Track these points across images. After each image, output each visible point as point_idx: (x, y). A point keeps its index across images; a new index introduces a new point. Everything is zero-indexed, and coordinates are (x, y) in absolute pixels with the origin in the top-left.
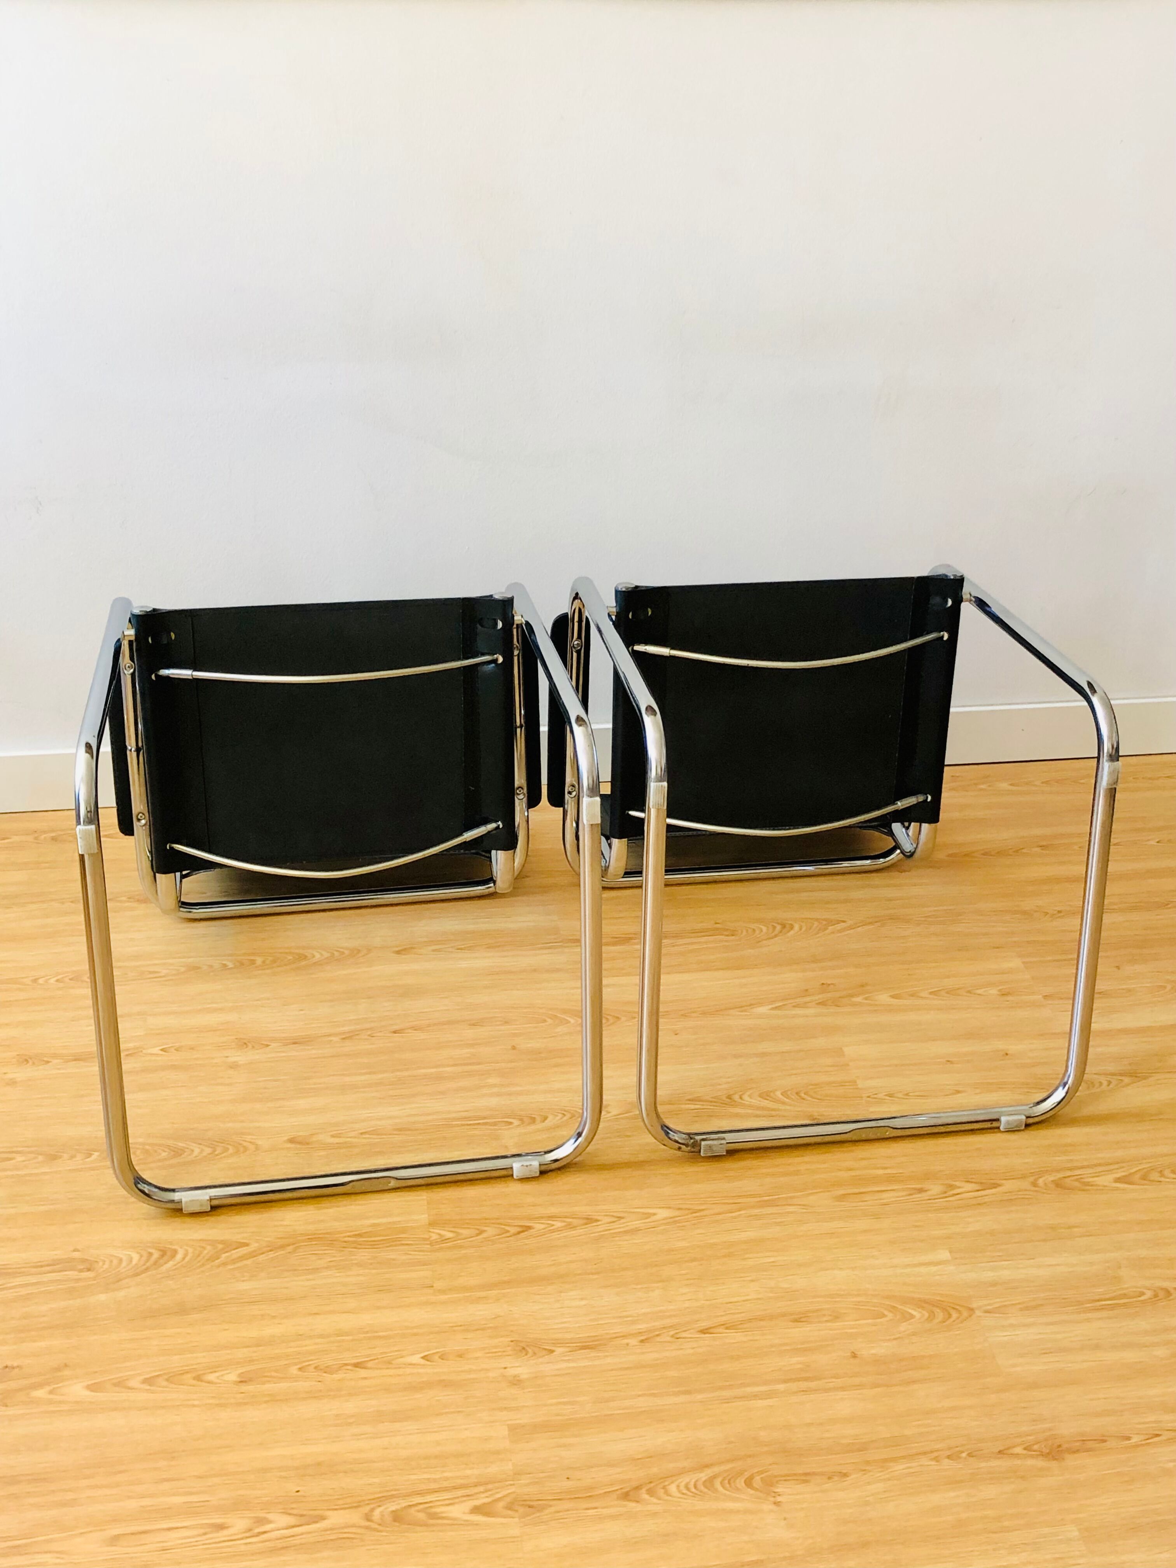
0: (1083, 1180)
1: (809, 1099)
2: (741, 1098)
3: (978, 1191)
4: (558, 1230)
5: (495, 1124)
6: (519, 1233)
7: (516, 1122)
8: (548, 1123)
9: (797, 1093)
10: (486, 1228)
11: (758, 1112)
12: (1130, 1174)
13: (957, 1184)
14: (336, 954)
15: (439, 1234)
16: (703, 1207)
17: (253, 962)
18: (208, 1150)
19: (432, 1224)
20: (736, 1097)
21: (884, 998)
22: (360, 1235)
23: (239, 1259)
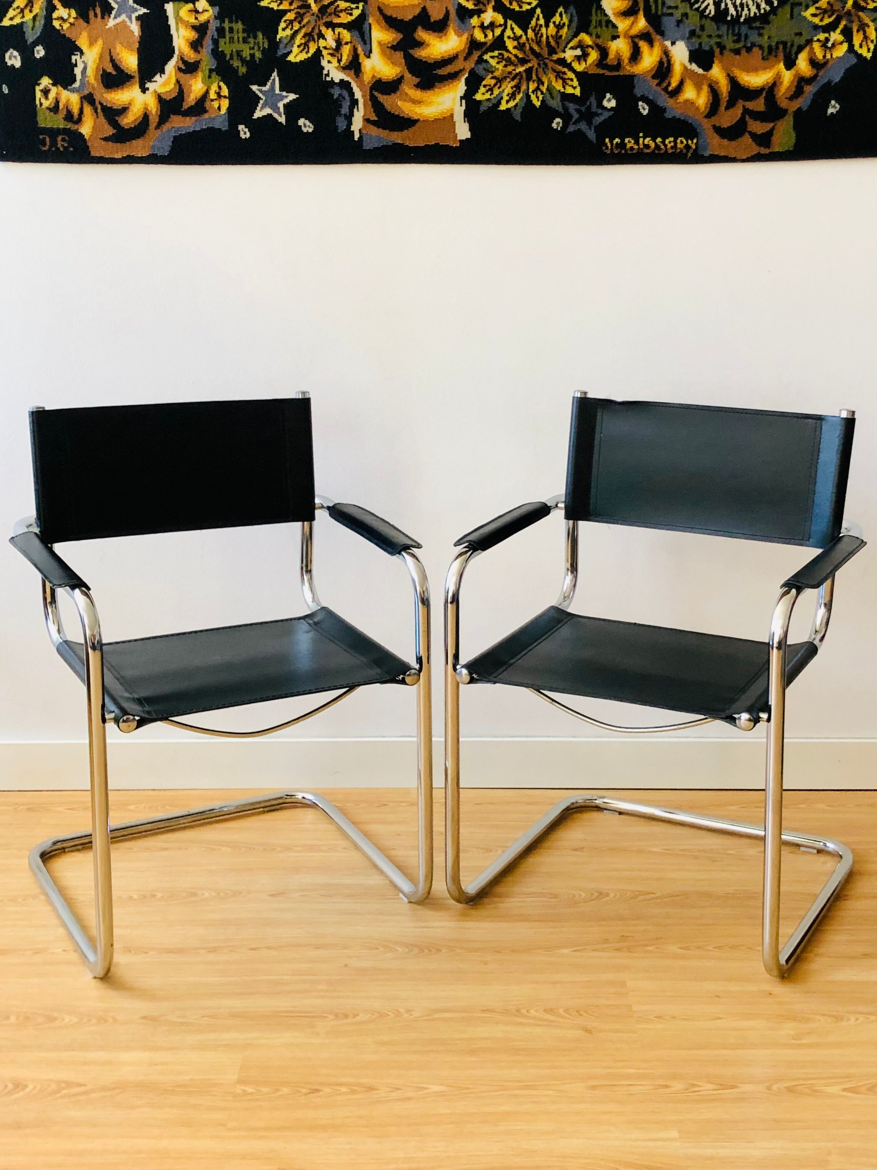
0: (813, 1088)
1: (587, 1015)
2: (528, 1012)
3: (717, 1090)
4: (345, 1093)
5: (313, 1017)
6: (310, 1093)
7: (331, 1017)
8: (358, 1019)
9: (577, 1011)
10: (281, 1088)
11: (540, 1023)
12: (858, 1086)
13: (700, 1084)
14: (222, 894)
15: (243, 1090)
16: (471, 1086)
17: (154, 896)
18: (75, 1020)
19: (240, 1082)
20: (524, 1011)
21: (674, 948)
22: (177, 1086)
23: (75, 1095)
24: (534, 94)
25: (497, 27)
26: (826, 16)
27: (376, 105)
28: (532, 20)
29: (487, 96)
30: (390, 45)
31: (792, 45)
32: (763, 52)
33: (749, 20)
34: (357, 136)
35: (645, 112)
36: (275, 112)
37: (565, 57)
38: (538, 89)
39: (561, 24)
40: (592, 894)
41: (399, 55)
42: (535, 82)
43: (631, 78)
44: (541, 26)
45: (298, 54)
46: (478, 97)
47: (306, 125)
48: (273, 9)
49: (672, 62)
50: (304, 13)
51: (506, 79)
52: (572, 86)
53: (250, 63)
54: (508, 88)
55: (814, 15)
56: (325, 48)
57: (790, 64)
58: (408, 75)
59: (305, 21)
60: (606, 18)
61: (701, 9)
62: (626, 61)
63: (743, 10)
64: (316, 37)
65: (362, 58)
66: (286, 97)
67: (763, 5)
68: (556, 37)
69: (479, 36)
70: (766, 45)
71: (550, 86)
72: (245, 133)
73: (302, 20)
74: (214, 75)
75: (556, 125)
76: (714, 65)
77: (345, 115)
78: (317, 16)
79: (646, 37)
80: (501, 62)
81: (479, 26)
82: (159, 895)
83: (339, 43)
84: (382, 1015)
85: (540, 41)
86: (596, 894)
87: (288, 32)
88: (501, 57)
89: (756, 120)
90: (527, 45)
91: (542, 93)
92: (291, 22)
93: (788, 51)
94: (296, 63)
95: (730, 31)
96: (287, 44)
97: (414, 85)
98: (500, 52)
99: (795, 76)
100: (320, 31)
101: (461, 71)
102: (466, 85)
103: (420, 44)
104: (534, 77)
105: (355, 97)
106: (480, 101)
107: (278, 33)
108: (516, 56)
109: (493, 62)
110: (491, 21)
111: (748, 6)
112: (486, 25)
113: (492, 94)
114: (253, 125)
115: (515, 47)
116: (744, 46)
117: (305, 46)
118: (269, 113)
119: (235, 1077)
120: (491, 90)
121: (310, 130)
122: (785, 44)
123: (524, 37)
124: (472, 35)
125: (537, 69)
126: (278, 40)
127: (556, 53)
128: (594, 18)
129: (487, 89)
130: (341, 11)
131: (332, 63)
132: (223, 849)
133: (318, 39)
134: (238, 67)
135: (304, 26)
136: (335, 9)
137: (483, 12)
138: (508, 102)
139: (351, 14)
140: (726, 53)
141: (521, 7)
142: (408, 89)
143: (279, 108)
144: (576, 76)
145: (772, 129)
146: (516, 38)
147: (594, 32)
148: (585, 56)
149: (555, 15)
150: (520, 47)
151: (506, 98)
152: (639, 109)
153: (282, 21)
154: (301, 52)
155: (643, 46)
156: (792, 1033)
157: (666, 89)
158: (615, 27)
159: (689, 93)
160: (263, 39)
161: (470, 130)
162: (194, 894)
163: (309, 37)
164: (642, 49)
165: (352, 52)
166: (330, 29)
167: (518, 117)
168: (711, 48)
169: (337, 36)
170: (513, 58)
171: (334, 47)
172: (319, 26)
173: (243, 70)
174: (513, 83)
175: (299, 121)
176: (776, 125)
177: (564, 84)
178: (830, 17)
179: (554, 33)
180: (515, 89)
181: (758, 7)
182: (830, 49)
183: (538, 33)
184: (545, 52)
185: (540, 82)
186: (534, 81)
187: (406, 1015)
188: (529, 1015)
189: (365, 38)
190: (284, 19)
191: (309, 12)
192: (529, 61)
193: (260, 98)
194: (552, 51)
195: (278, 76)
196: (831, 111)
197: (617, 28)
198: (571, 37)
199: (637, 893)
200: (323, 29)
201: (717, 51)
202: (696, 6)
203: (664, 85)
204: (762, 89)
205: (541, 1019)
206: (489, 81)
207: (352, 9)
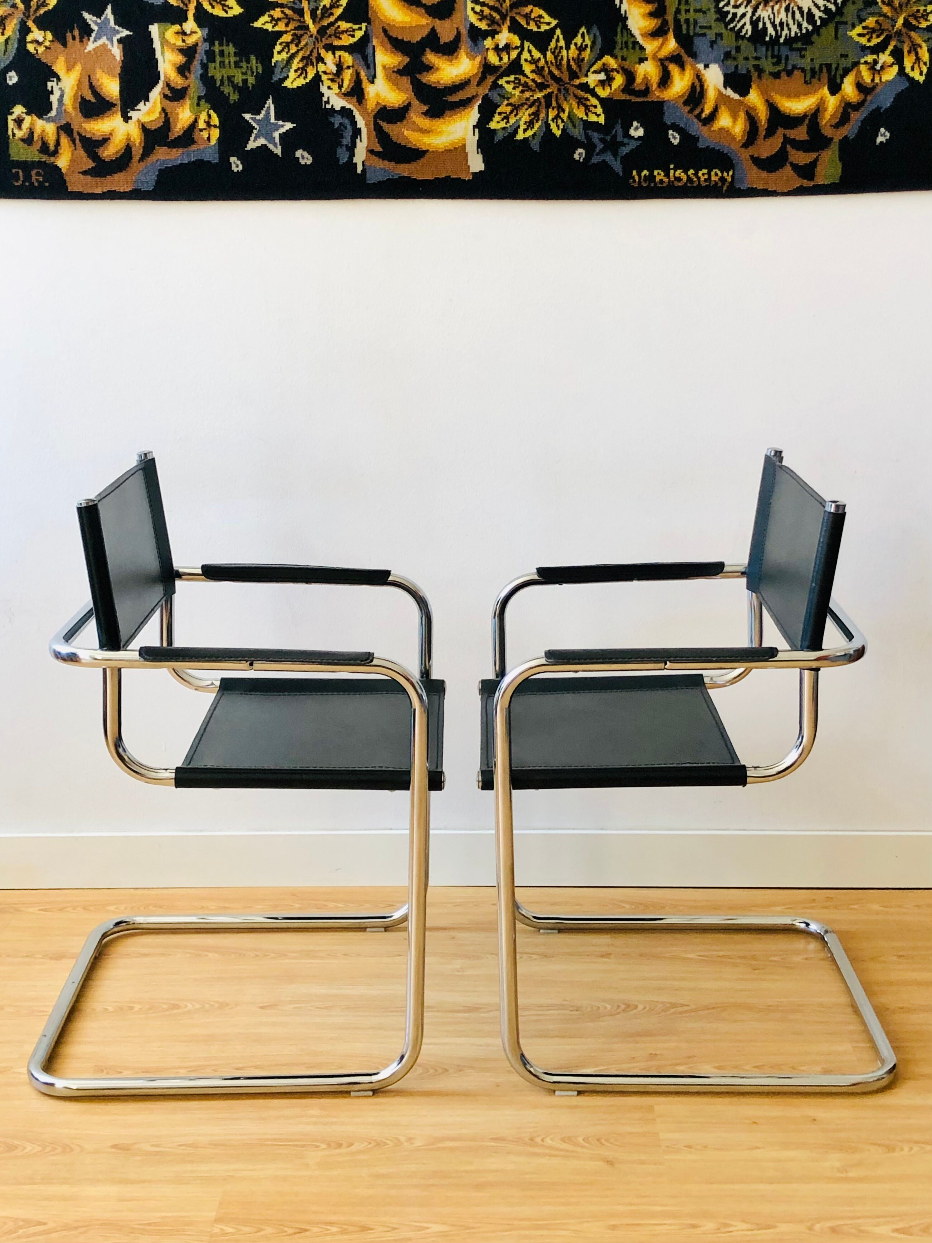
0: (860, 1228)
1: (608, 1145)
2: (543, 1140)
3: (752, 1230)
4: (333, 1234)
5: (303, 1146)
6: (295, 1233)
7: (323, 1146)
8: (353, 1148)
9: (598, 1140)
10: (264, 1227)
11: (554, 1152)
12: (911, 1227)
13: (732, 1223)
14: (207, 1006)
15: (222, 1229)
16: (475, 1225)
17: (131, 1008)
18: (39, 1149)
19: (218, 1220)
20: (538, 1140)
22: (149, 1224)
23: (34, 1234)
24: (554, 122)
25: (513, 49)
26: (874, 36)
27: (381, 135)
28: (551, 41)
29: (503, 124)
30: (396, 70)
31: (837, 69)
32: (805, 77)
33: (790, 41)
34: (360, 169)
35: (676, 142)
36: (270, 142)
37: (587, 82)
38: (557, 117)
39: (584, 46)
40: (619, 1006)
41: (406, 81)
42: (555, 109)
43: (660, 105)
44: (561, 48)
45: (295, 79)
46: (493, 125)
47: (304, 157)
48: (267, 30)
49: (705, 87)
50: (302, 35)
51: (523, 106)
52: (596, 113)
53: (242, 89)
54: (525, 116)
55: (860, 35)
56: (325, 73)
57: (835, 89)
58: (416, 103)
59: (303, 43)
60: (632, 39)
61: (736, 28)
62: (655, 86)
63: (782, 29)
64: (314, 61)
65: (365, 83)
66: (282, 126)
67: (805, 24)
68: (578, 61)
69: (493, 59)
70: (808, 68)
71: (572, 114)
72: (237, 166)
73: (299, 42)
74: (203, 102)
75: (578, 156)
76: (751, 91)
77: (347, 146)
78: (317, 39)
79: (676, 59)
80: (518, 87)
81: (492, 49)
82: (137, 1007)
83: (340, 67)
84: (379, 1144)
85: (561, 63)
86: (623, 1007)
87: (284, 56)
88: (516, 82)
89: (798, 149)
90: (546, 69)
91: (563, 121)
92: (288, 45)
93: (833, 73)
94: (293, 89)
95: (769, 53)
96: (282, 69)
97: (422, 113)
98: (517, 76)
99: (841, 101)
100: (319, 54)
101: (473, 97)
102: (479, 112)
103: (429, 68)
104: (554, 104)
105: (358, 126)
106: (495, 130)
107: (273, 57)
108: (533, 80)
109: (509, 88)
110: (507, 43)
111: (788, 25)
112: (500, 47)
113: (508, 122)
114: (246, 157)
115: (532, 71)
116: (784, 70)
117: (303, 71)
118: (264, 143)
119: (213, 1215)
120: (507, 118)
121: (309, 162)
122: (829, 66)
123: (543, 61)
124: (485, 58)
125: (557, 95)
126: (273, 64)
127: (578, 78)
128: (619, 39)
129: (503, 117)
130: (343, 32)
131: (332, 89)
132: (210, 955)
133: (317, 63)
134: (229, 93)
135: (301, 49)
136: (335, 30)
137: (498, 33)
138: (525, 131)
139: (353, 36)
140: (765, 76)
141: (539, 27)
142: (416, 117)
143: (274, 138)
144: (600, 103)
145: (816, 160)
146: (534, 61)
147: (619, 53)
148: (610, 80)
149: (576, 35)
150: (539, 71)
151: (523, 127)
152: (670, 139)
153: (278, 43)
154: (299, 77)
155: (674, 69)
156: (837, 1164)
157: (698, 116)
158: (642, 48)
159: (724, 120)
160: (257, 63)
161: (484, 162)
162: (176, 1007)
163: (307, 61)
164: (672, 73)
165: (355, 77)
166: (330, 52)
167: (535, 146)
168: (749, 71)
169: (338, 60)
170: (531, 83)
171: (335, 72)
172: (318, 48)
173: (234, 97)
174: (531, 111)
175: (296, 152)
176: (819, 155)
177: (587, 111)
178: (878, 37)
179: (575, 56)
180: (533, 117)
181: (800, 26)
182: (879, 72)
183: (558, 56)
184: (566, 77)
185: (561, 109)
186: (553, 108)
187: (406, 1144)
188: (544, 1144)
189: (369, 63)
190: (280, 41)
191: (306, 33)
192: (548, 86)
193: (254, 128)
194: (574, 75)
195: (273, 103)
196: (880, 139)
197: (645, 49)
198: (594, 60)
199: (668, 1005)
200: (323, 52)
201: (755, 75)
202: (732, 25)
203: (697, 112)
204: (805, 116)
205: (557, 1149)
206: (504, 108)
207: (354, 30)
